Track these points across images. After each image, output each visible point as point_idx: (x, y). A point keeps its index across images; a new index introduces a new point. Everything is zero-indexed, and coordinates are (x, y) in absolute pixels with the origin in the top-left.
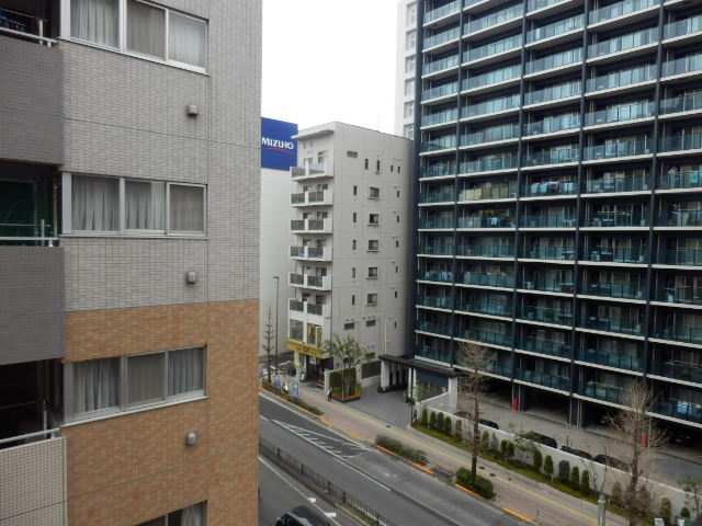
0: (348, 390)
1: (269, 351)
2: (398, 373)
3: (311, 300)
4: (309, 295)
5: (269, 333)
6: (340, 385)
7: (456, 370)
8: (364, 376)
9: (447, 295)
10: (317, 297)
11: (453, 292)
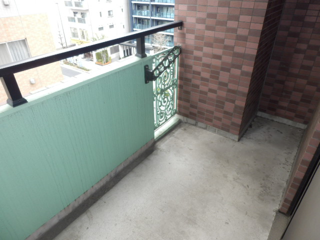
0: (105, 60)
1: (62, 45)
2: (127, 50)
3: (79, 16)
4: (77, 13)
5: (60, 35)
6: (101, 58)
7: (153, 46)
8: (112, 53)
9: (148, 8)
10: (82, 13)
11: (150, 7)
